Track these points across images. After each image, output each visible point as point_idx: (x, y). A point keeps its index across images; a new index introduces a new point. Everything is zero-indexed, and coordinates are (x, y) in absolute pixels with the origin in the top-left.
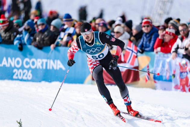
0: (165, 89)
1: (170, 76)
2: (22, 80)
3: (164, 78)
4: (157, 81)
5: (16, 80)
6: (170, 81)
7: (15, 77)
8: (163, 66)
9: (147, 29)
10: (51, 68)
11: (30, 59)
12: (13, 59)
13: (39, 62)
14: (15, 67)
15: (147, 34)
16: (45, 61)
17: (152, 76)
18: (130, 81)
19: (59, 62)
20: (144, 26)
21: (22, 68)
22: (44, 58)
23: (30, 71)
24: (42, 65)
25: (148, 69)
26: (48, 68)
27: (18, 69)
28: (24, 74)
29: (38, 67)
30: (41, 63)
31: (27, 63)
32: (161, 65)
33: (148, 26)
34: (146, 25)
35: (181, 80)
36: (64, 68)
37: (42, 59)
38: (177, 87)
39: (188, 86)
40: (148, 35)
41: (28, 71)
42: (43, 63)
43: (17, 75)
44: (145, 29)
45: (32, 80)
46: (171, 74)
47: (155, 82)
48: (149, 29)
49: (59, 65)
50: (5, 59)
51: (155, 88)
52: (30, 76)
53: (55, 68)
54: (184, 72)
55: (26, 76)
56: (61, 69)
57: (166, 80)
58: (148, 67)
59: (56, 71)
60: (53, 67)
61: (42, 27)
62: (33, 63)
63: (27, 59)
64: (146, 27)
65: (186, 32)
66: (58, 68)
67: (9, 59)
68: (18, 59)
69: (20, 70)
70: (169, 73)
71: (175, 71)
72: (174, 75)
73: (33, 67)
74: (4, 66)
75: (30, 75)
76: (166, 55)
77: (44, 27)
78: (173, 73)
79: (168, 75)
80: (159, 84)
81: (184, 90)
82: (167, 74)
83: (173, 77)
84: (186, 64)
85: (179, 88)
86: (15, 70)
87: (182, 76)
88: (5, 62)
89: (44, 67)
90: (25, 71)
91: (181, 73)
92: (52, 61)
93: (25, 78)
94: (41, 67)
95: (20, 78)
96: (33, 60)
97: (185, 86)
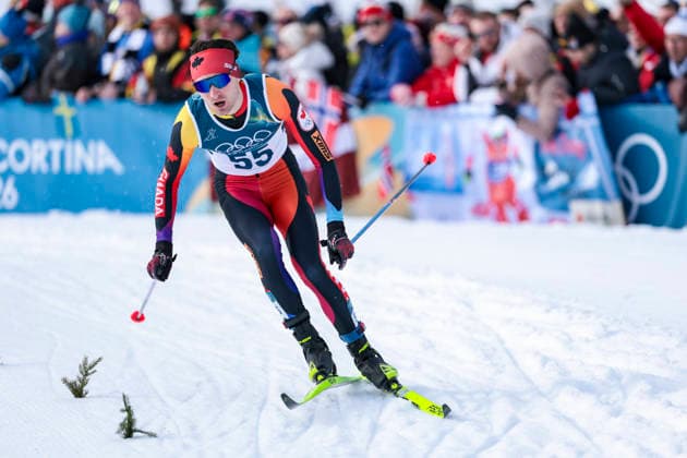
0: (443, 218)
1: (457, 179)
3: (438, 184)
6: (458, 190)
9: (374, 32)
11: (10, 140)
13: (39, 150)
16: (56, 146)
17: (399, 180)
19: (102, 148)
22: (55, 136)
23: (11, 182)
24: (49, 159)
25: (389, 161)
26: (69, 167)
29: (34, 169)
30: (44, 153)
33: (377, 23)
34: (371, 18)
35: (492, 187)
36: (118, 168)
37: (46, 138)
38: (479, 211)
39: (512, 204)
41: (5, 180)
42: (50, 153)
45: (19, 209)
46: (461, 172)
48: (383, 30)
49: (104, 157)
51: (410, 216)
52: (10, 197)
53: (90, 166)
54: (502, 162)
56: (109, 171)
57: (444, 190)
58: (386, 149)
59: (95, 176)
60: (83, 166)
62: (20, 156)
66: (100, 169)
70: (454, 166)
71: (470, 160)
72: (469, 174)
73: (20, 168)
75: (10, 194)
76: (440, 111)
78: (463, 165)
79: (451, 172)
80: (423, 202)
81: (501, 217)
83: (464, 180)
84: (504, 137)
85: (486, 213)
89: (56, 166)
91: (491, 166)
92: (79, 147)
94: (44, 168)
96: (19, 144)
97: (503, 205)
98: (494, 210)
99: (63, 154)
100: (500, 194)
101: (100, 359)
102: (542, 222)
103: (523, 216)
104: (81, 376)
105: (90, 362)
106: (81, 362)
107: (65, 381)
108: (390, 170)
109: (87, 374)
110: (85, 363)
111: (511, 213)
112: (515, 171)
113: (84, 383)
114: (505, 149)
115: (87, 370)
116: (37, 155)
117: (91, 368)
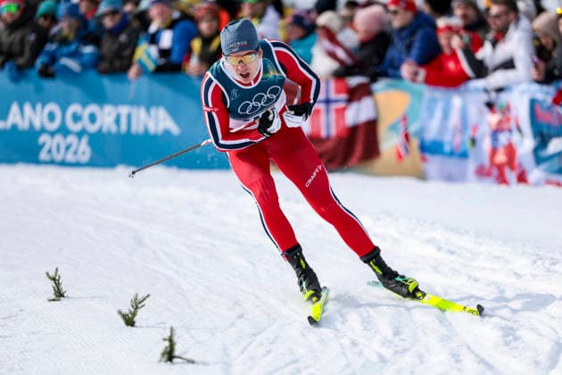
0: (450, 178)
2: (63, 164)
3: (447, 148)
4: (428, 156)
5: (46, 163)
6: (464, 155)
7: (43, 155)
8: (446, 116)
10: (141, 130)
11: (84, 105)
12: (39, 107)
13: (109, 114)
14: (43, 130)
16: (124, 110)
17: (415, 143)
18: (354, 160)
19: (161, 113)
21: (64, 130)
22: (123, 103)
23: (85, 140)
24: (118, 121)
25: (406, 129)
26: (134, 129)
27: (52, 134)
28: (68, 148)
29: (105, 130)
30: (114, 116)
31: (76, 118)
32: (438, 114)
35: (494, 152)
37: (116, 103)
38: (482, 173)
39: (513, 168)
40: (404, 34)
41: (80, 139)
42: (118, 117)
43: (50, 151)
45: (92, 164)
47: (424, 160)
49: (164, 121)
50: (15, 108)
51: (422, 176)
52: (84, 153)
53: (152, 128)
55: (75, 153)
56: (167, 133)
57: (452, 154)
58: (405, 119)
59: (155, 136)
60: (146, 128)
61: (112, 20)
62: (93, 118)
63: (75, 108)
66: (160, 131)
67: (28, 108)
68: (52, 107)
69: (58, 138)
70: (461, 135)
71: (475, 129)
72: (474, 141)
73: (93, 128)
74: (14, 127)
75: (84, 150)
77: (117, 18)
78: (469, 133)
79: (458, 140)
80: (434, 164)
81: (502, 179)
82: (454, 137)
83: (469, 146)
84: (508, 109)
85: (488, 174)
86: (44, 138)
88: (14, 116)
89: (124, 127)
90: (72, 139)
91: (495, 133)
92: (142, 112)
93: (70, 157)
94: (114, 129)
95: (59, 157)
96: (93, 108)
97: (503, 169)
98: (495, 172)
99: (129, 117)
101: (148, 296)
102: (537, 184)
103: (522, 178)
104: (132, 310)
105: (140, 298)
107: (120, 312)
108: (407, 136)
109: (137, 308)
110: (136, 298)
111: (511, 176)
112: (515, 138)
113: (134, 315)
114: (508, 120)
115: (137, 304)
116: (106, 117)
117: (141, 302)
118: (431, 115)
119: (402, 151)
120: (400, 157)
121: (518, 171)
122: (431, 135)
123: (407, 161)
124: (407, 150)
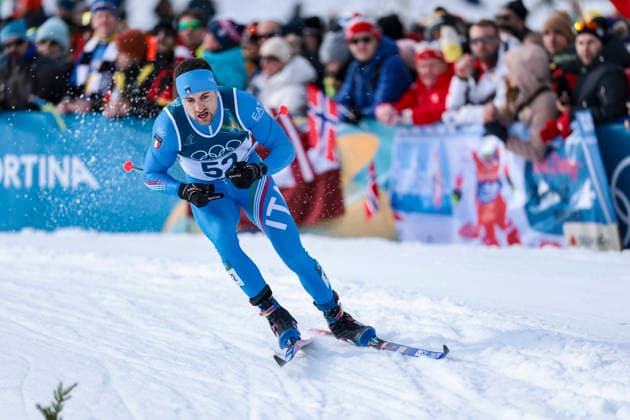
0: (429, 240)
1: (446, 197)
3: (426, 204)
4: (402, 214)
6: (446, 211)
8: (422, 165)
9: (364, 50)
10: (52, 183)
13: (12, 165)
15: (362, 64)
16: (29, 160)
17: (385, 197)
18: (313, 218)
19: (77, 163)
20: (355, 41)
22: (28, 152)
24: (21, 174)
25: (374, 178)
26: (42, 182)
29: (7, 183)
30: (16, 168)
32: (414, 163)
33: (366, 40)
36: (94, 184)
37: (18, 154)
39: (503, 226)
42: (22, 168)
44: (359, 50)
46: (449, 191)
47: (397, 218)
49: (79, 172)
51: (395, 237)
53: (65, 181)
54: (491, 182)
56: (83, 185)
57: (432, 211)
58: (372, 168)
60: (57, 182)
64: (361, 44)
65: (490, 48)
66: (75, 184)
70: (443, 186)
71: (459, 181)
72: (458, 194)
76: (429, 129)
78: (453, 185)
79: (439, 193)
80: (409, 222)
81: (491, 240)
82: (434, 189)
83: (453, 200)
84: (496, 155)
85: (475, 235)
87: (485, 193)
89: (29, 182)
91: (481, 185)
92: (53, 163)
94: (17, 183)
97: (493, 227)
98: (482, 232)
99: (36, 169)
100: (489, 216)
101: (75, 385)
102: (532, 245)
103: (513, 239)
104: (56, 402)
105: (65, 388)
106: (56, 388)
107: (39, 407)
108: (375, 188)
109: (61, 400)
110: (60, 389)
111: (501, 235)
112: (506, 191)
113: (58, 409)
114: (496, 169)
115: (61, 395)
116: (9, 170)
117: (66, 393)
118: (404, 165)
119: (371, 208)
120: (369, 213)
121: (509, 230)
122: (404, 188)
123: (377, 217)
124: (376, 206)
